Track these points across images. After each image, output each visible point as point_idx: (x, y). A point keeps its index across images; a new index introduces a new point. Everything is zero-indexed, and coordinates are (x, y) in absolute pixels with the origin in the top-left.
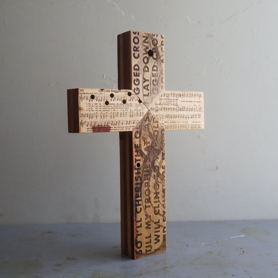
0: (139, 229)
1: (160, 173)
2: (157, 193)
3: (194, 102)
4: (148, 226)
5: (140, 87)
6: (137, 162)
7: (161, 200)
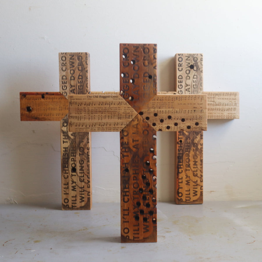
0: (180, 184)
1: (198, 148)
2: (195, 162)
3: (230, 99)
4: (188, 183)
5: (183, 89)
6: (180, 140)
7: (199, 166)
